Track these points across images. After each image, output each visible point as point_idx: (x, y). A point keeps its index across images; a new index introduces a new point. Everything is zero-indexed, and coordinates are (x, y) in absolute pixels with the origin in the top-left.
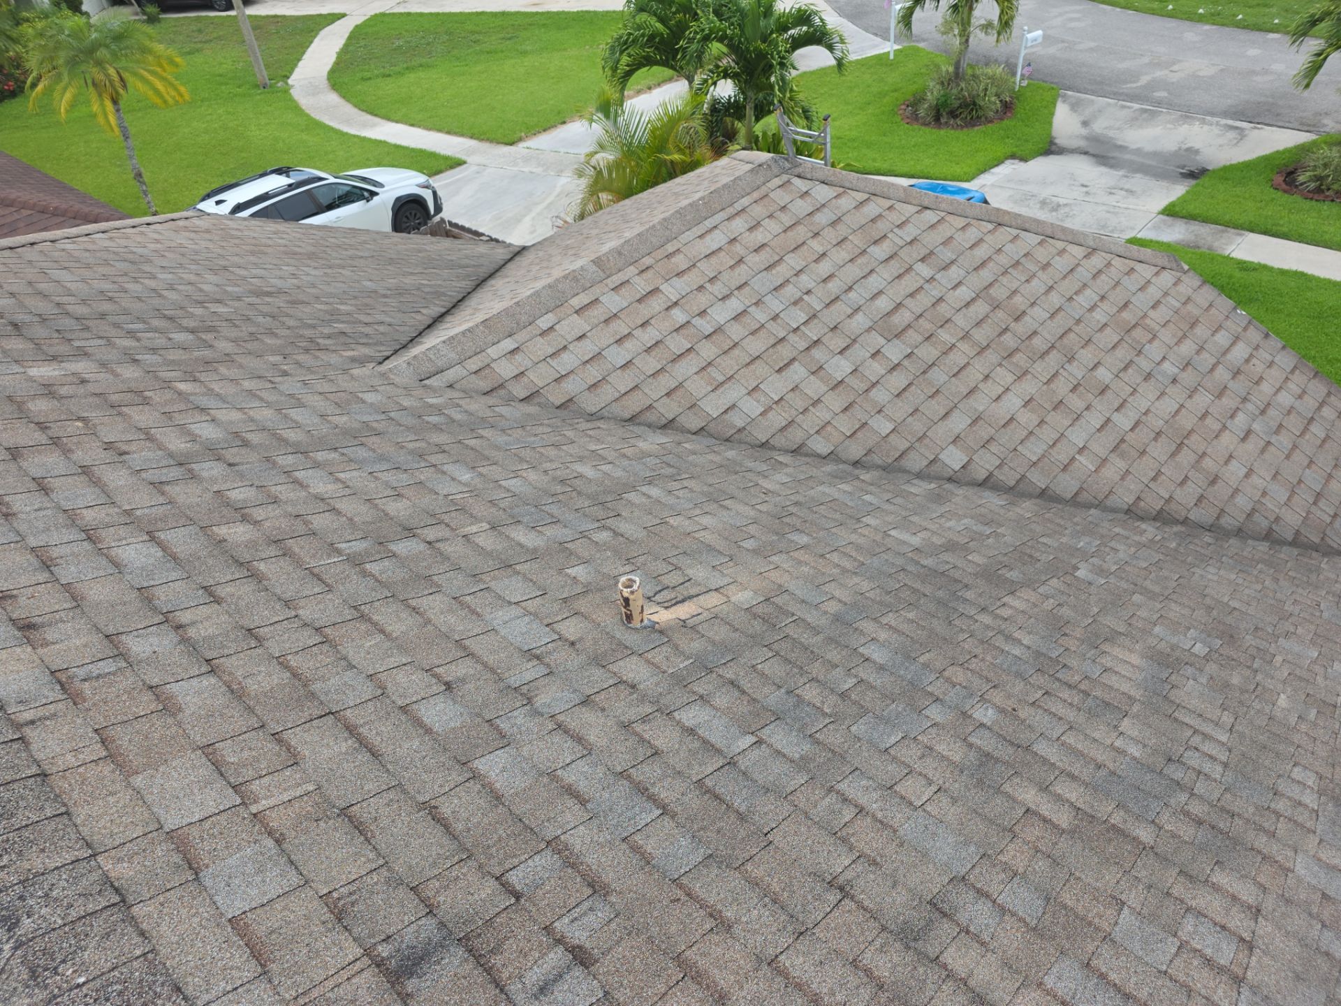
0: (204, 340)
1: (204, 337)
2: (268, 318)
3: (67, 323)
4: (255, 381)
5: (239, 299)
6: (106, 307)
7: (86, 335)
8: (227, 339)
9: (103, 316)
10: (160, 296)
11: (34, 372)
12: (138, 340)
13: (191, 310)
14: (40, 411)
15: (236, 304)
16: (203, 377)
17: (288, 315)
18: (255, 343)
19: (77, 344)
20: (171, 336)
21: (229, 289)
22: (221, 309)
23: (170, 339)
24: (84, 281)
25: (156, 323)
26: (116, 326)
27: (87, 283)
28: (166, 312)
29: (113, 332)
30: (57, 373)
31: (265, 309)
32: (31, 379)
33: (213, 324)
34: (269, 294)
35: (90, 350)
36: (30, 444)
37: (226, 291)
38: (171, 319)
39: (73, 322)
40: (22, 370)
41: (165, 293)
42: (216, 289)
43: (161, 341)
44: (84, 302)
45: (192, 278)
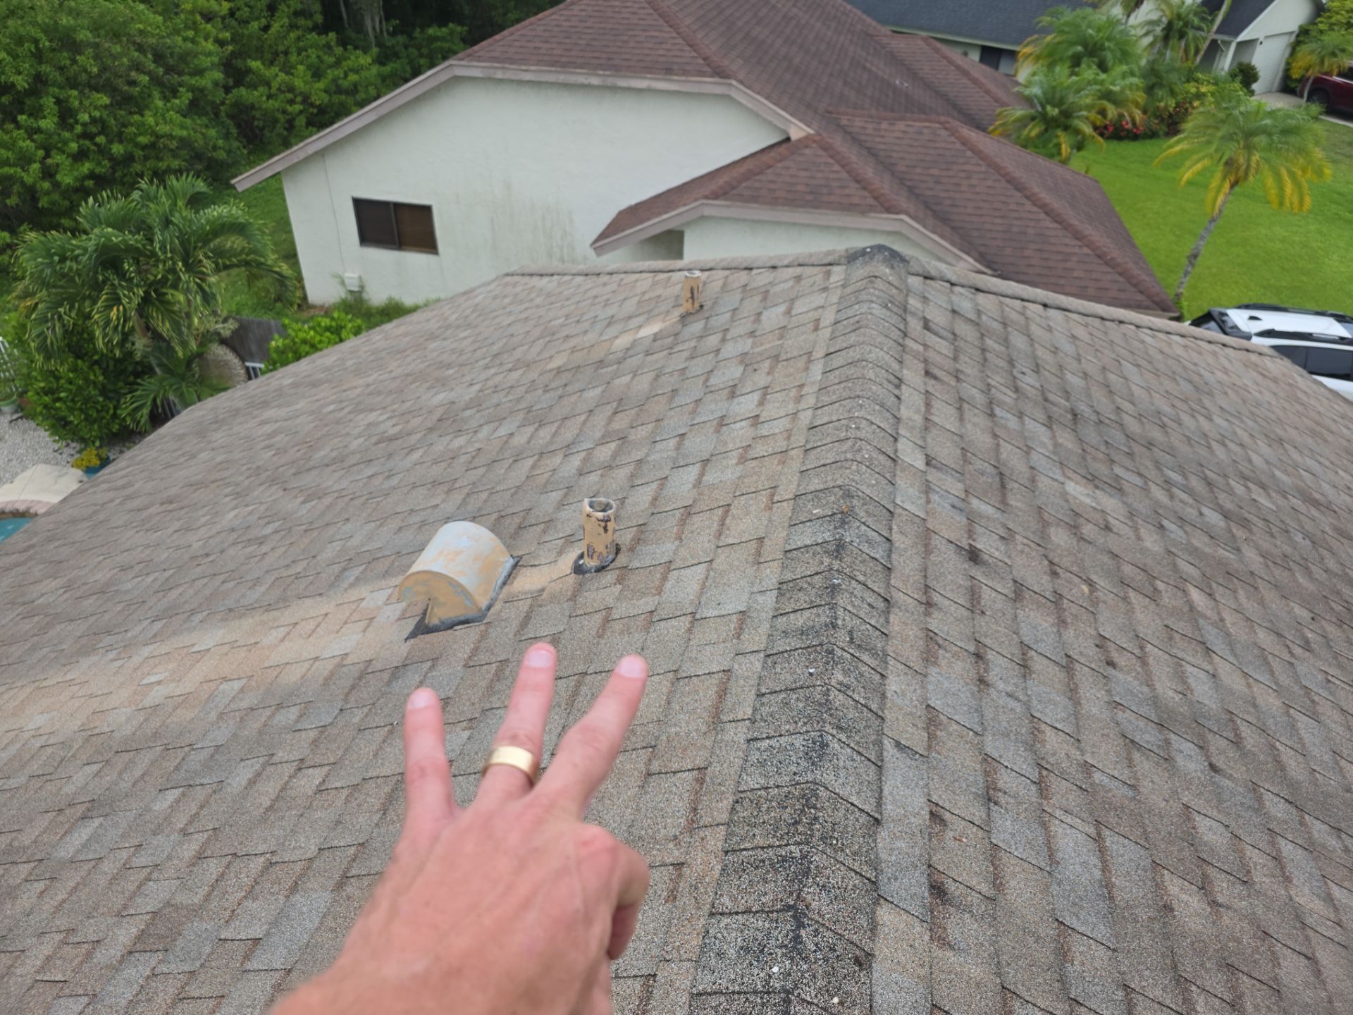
0: (1233, 536)
1: (1234, 530)
2: (1308, 542)
3: (1117, 437)
4: (1273, 637)
5: (1284, 494)
6: (1156, 434)
7: (1128, 463)
8: (1258, 548)
9: (1150, 445)
10: (1209, 447)
11: (1071, 487)
12: (1172, 497)
13: (1232, 483)
14: (1059, 545)
15: (1280, 501)
16: (1219, 592)
17: (1330, 550)
18: (1286, 573)
19: (1118, 470)
20: (1205, 510)
21: (1278, 473)
22: (1263, 501)
23: (1201, 514)
24: (1148, 390)
25: (1195, 482)
26: (1158, 465)
27: (1150, 394)
28: (1208, 472)
29: (1152, 473)
30: (1088, 501)
31: (1309, 526)
32: (1064, 496)
33: (1250, 517)
34: (1316, 503)
35: (1126, 486)
36: (1035, 589)
37: (1273, 476)
38: (1209, 484)
39: (1122, 438)
40: (1061, 479)
41: (1215, 445)
42: (1265, 467)
43: (1191, 513)
44: (1139, 417)
45: (1246, 439)
